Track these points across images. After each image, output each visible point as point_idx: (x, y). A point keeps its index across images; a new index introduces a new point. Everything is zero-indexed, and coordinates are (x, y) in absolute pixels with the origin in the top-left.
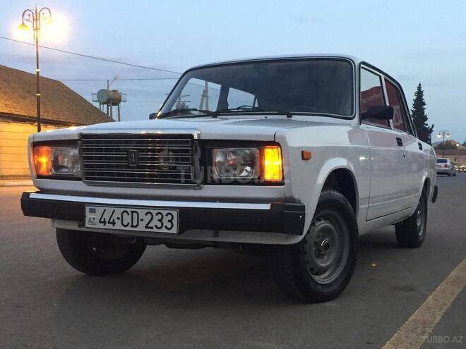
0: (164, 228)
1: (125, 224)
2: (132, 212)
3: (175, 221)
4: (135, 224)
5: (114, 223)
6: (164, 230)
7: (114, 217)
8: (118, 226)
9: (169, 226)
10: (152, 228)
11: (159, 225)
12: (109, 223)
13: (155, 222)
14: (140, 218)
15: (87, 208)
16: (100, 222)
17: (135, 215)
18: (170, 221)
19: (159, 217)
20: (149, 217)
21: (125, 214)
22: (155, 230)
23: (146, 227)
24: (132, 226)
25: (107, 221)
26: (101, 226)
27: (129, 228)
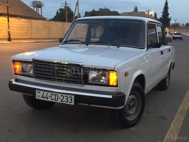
0: (68, 102)
1: (52, 99)
2: (55, 95)
3: (73, 100)
4: (56, 99)
5: (48, 98)
6: (68, 103)
7: (48, 96)
8: (50, 100)
9: (71, 101)
10: (63, 102)
11: (66, 101)
12: (46, 98)
13: (65, 100)
14: (59, 97)
15: (37, 91)
16: (42, 97)
17: (56, 96)
18: (71, 100)
19: (66, 97)
20: (62, 97)
21: (52, 95)
22: (65, 103)
23: (61, 101)
24: (55, 100)
25: (45, 97)
26: (42, 99)
27: (54, 101)
